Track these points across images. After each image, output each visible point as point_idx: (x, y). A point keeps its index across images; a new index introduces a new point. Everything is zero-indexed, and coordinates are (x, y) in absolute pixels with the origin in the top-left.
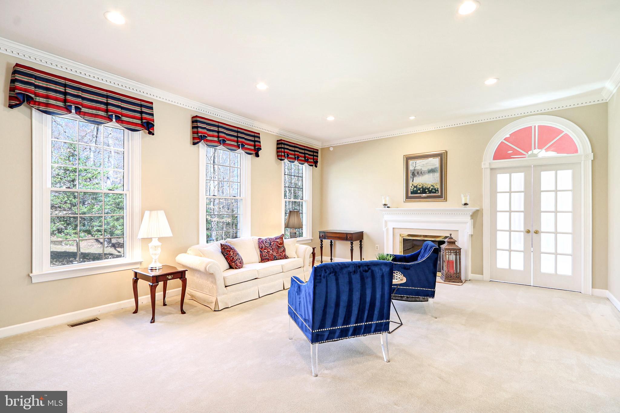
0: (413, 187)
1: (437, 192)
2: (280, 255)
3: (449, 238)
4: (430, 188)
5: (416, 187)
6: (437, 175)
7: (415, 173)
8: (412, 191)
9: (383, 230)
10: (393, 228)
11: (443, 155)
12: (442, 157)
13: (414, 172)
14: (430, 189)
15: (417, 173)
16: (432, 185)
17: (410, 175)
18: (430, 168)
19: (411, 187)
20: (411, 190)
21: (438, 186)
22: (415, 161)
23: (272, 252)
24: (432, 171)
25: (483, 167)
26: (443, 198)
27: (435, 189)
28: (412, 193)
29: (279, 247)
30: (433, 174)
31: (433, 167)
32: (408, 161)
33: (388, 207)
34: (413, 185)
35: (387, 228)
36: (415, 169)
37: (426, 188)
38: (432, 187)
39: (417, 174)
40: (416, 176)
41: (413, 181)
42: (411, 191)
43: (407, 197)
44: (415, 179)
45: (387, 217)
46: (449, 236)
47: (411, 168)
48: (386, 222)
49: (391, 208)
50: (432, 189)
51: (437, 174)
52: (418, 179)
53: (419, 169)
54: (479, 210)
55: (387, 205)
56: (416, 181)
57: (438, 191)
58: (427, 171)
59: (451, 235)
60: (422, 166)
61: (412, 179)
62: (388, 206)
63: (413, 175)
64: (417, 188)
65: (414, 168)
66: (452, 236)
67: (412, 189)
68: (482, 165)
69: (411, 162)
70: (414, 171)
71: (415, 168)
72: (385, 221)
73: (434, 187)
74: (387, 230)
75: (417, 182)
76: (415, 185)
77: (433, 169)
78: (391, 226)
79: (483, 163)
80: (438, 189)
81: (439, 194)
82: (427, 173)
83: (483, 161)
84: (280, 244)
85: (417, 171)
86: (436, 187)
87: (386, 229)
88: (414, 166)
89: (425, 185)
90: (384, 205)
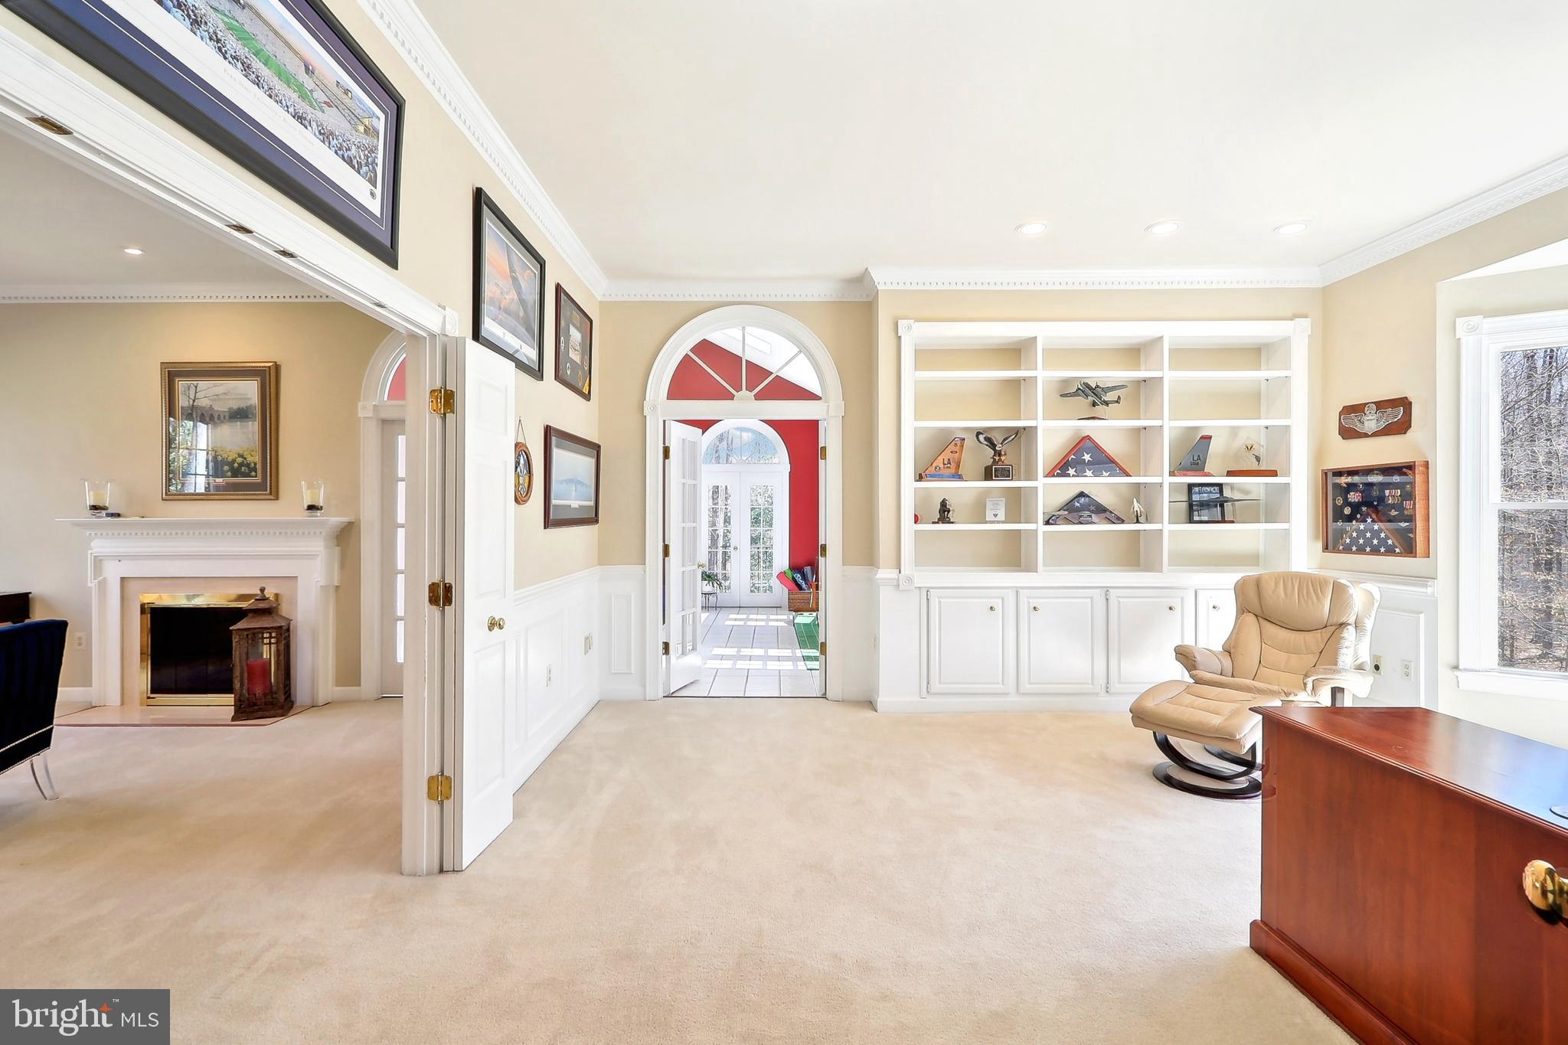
1: (253, 473)
3: (256, 600)
4: (234, 461)
6: (253, 427)
7: (194, 416)
9: (90, 585)
10: (123, 579)
11: (267, 374)
12: (269, 378)
13: (190, 415)
14: (236, 465)
15: (199, 418)
16: (241, 452)
18: (235, 407)
21: (255, 458)
22: (194, 383)
24: (240, 415)
25: (361, 414)
26: (268, 492)
27: (248, 465)
30: (243, 423)
31: (243, 405)
32: (174, 381)
33: (112, 515)
35: (101, 579)
36: (193, 405)
37: (224, 462)
38: (240, 460)
39: (201, 420)
45: (100, 546)
46: (259, 592)
47: (183, 400)
48: (98, 561)
49: (124, 517)
50: (241, 465)
51: (253, 425)
53: (204, 405)
54: (353, 522)
55: (104, 508)
57: (256, 472)
58: (227, 415)
59: (262, 590)
60: (214, 400)
62: (109, 511)
65: (191, 401)
66: (265, 592)
68: (357, 409)
69: (181, 384)
70: (192, 410)
71: (194, 401)
72: (95, 557)
73: (245, 459)
74: (103, 585)
77: (243, 409)
78: (113, 572)
79: (360, 404)
80: (255, 464)
81: (258, 480)
82: (227, 418)
83: (362, 399)
85: (200, 413)
86: (250, 459)
87: (99, 582)
88: (192, 397)
89: (221, 453)
90: (94, 508)
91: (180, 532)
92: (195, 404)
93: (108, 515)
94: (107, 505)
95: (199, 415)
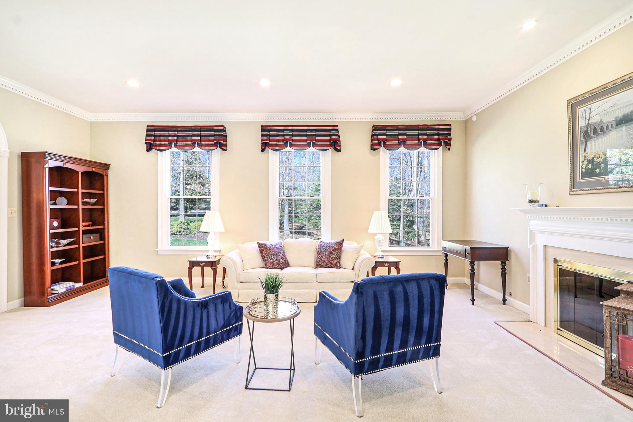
0: (586, 162)
2: (331, 262)
5: (591, 161)
7: (589, 131)
8: (584, 170)
9: (529, 247)
10: (545, 246)
13: (586, 132)
15: (592, 133)
17: (580, 137)
18: (621, 115)
19: (583, 162)
20: (582, 168)
22: (589, 106)
23: (324, 258)
24: (624, 120)
28: (584, 175)
29: (332, 253)
32: (575, 110)
34: (585, 157)
35: (534, 244)
36: (588, 124)
39: (594, 134)
40: (592, 138)
41: (585, 151)
42: (582, 171)
43: (573, 185)
44: (589, 144)
45: (535, 224)
47: (581, 123)
48: (533, 233)
52: (595, 145)
53: (596, 121)
55: (538, 202)
56: (591, 149)
58: (614, 123)
60: (604, 115)
61: (584, 146)
62: (540, 203)
63: (587, 136)
64: (593, 165)
65: (587, 121)
67: (584, 166)
69: (580, 111)
70: (588, 128)
71: (589, 120)
72: (531, 231)
74: (535, 248)
75: (593, 151)
76: (590, 157)
78: (541, 240)
82: (614, 126)
84: (333, 251)
85: (593, 127)
87: (533, 246)
88: (587, 117)
90: (531, 201)
91: (576, 218)
92: (589, 122)
93: (539, 206)
94: (539, 200)
95: (592, 130)
